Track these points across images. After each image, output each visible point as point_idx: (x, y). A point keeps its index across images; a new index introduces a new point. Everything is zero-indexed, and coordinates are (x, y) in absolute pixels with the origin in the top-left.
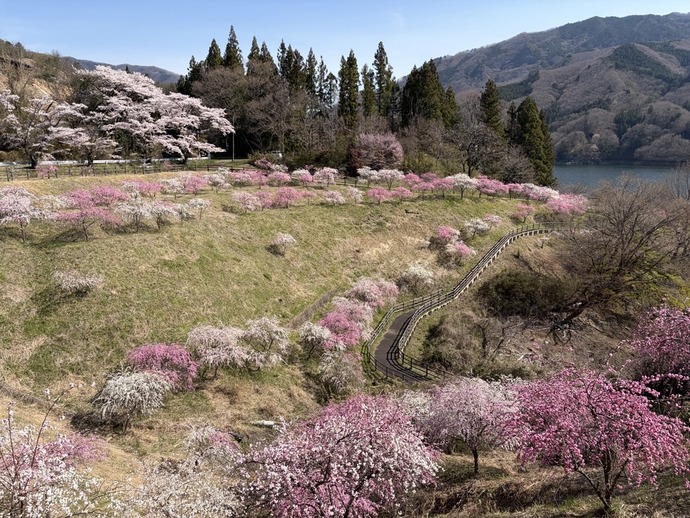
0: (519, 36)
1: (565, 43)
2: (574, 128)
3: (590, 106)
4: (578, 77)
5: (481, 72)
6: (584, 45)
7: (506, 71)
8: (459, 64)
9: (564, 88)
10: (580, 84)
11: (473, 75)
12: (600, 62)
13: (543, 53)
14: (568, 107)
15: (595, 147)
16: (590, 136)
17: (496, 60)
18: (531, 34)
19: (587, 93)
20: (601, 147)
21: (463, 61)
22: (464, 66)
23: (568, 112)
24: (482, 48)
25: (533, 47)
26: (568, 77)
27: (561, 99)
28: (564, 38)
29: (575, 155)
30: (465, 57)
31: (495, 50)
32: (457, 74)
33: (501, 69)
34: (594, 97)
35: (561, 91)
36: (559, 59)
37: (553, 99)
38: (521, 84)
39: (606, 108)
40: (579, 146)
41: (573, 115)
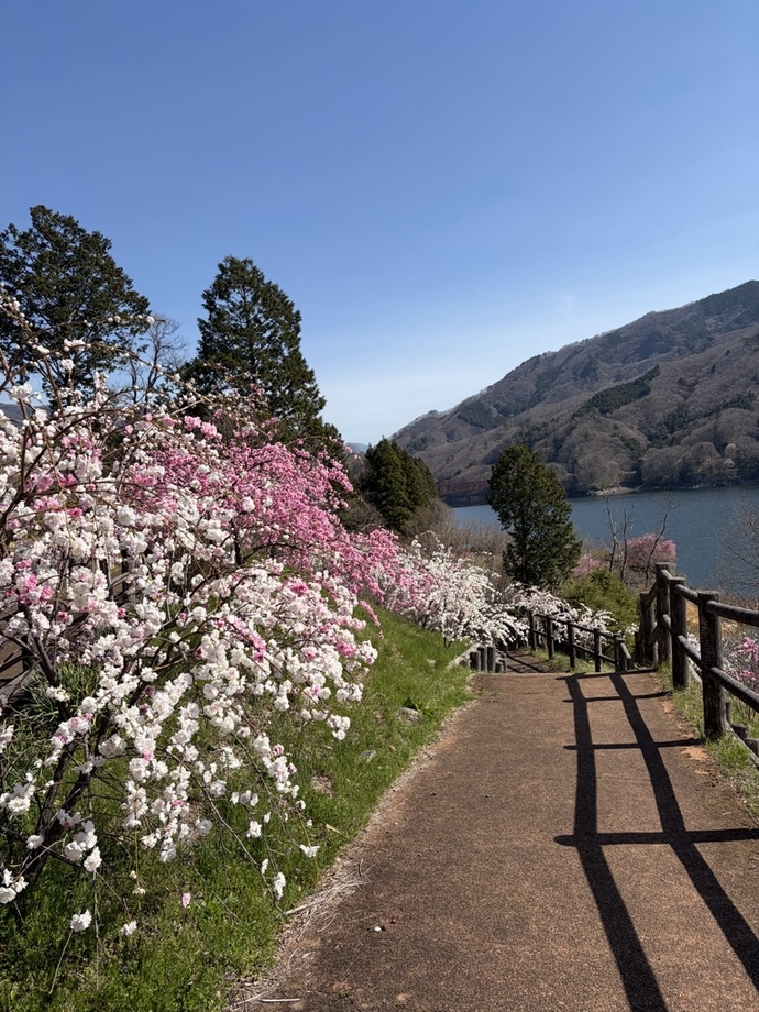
0: (644, 317)
1: (711, 321)
2: (701, 438)
3: (726, 406)
4: (714, 367)
5: (595, 370)
6: (737, 321)
7: (630, 365)
8: (566, 362)
9: (697, 382)
10: (716, 376)
11: (583, 376)
12: (742, 344)
13: (680, 338)
14: (701, 409)
15: (729, 461)
16: (721, 447)
17: (616, 352)
18: (662, 313)
19: (725, 387)
20: (738, 461)
21: (570, 358)
22: (572, 364)
23: (697, 417)
24: (596, 337)
25: (664, 330)
26: (701, 368)
27: (690, 399)
28: (708, 313)
29: (704, 476)
30: (571, 352)
31: (613, 338)
32: (563, 375)
33: (624, 363)
34: (732, 393)
35: (691, 388)
36: (699, 343)
37: (680, 399)
38: (636, 383)
39: (748, 407)
40: (708, 461)
41: (702, 420)
